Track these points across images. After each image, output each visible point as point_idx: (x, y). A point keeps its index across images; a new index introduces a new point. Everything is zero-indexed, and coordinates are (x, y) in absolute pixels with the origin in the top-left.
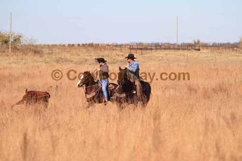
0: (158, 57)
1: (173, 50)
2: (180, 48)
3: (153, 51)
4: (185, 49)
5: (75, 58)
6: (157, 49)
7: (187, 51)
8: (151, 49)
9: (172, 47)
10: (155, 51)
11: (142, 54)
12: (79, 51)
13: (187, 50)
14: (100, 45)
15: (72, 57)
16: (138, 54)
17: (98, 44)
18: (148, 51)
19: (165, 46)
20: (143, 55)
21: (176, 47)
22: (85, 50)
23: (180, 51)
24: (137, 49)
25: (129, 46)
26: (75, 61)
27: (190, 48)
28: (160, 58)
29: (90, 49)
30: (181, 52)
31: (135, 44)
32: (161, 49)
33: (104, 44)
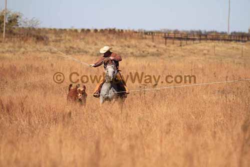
0: (202, 50)
1: (223, 41)
2: (233, 39)
3: (195, 42)
4: (239, 41)
5: (90, 48)
6: (200, 39)
7: (241, 43)
8: (194, 39)
9: (221, 37)
10: (198, 42)
11: (181, 46)
12: (97, 38)
13: (242, 41)
14: (124, 31)
15: (88, 46)
16: (175, 45)
17: (122, 30)
18: (189, 42)
19: (213, 36)
20: (183, 47)
21: (227, 37)
22: (104, 38)
23: (233, 42)
24: (175, 38)
25: (163, 35)
26: (91, 51)
27: (246, 39)
28: (205, 52)
29: (111, 36)
30: (233, 44)
31: (172, 32)
32: (206, 39)
33: (129, 31)
